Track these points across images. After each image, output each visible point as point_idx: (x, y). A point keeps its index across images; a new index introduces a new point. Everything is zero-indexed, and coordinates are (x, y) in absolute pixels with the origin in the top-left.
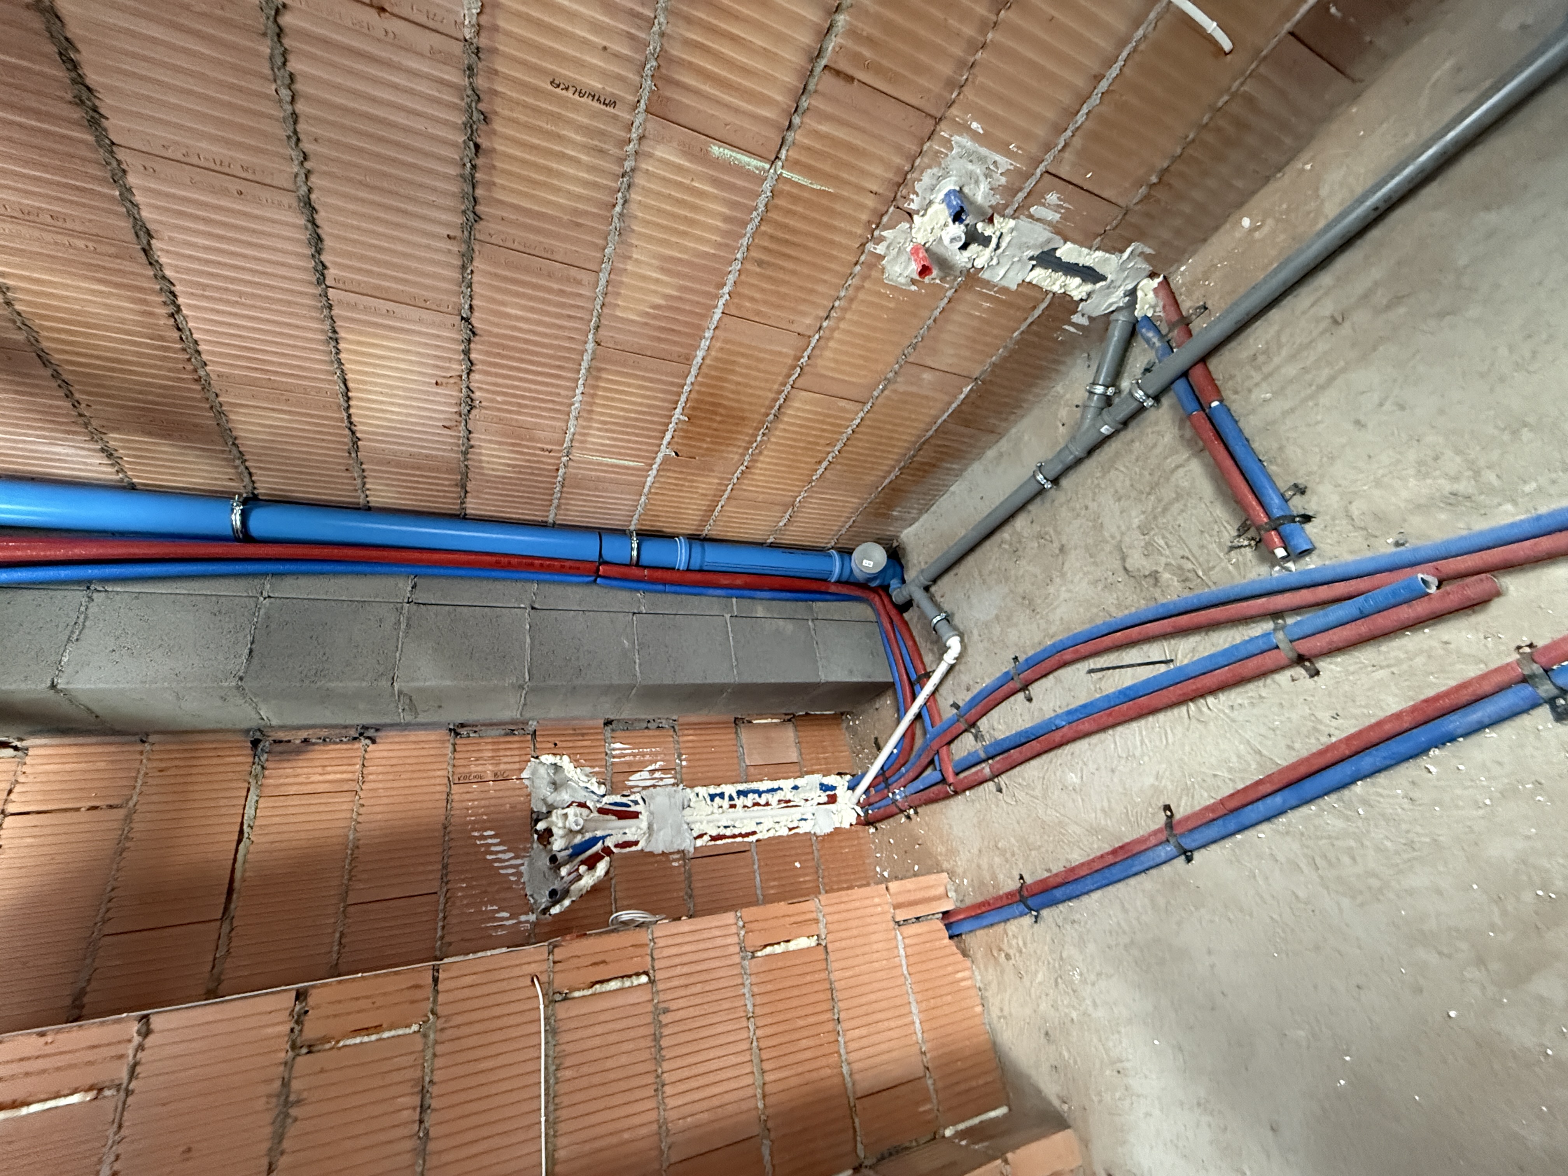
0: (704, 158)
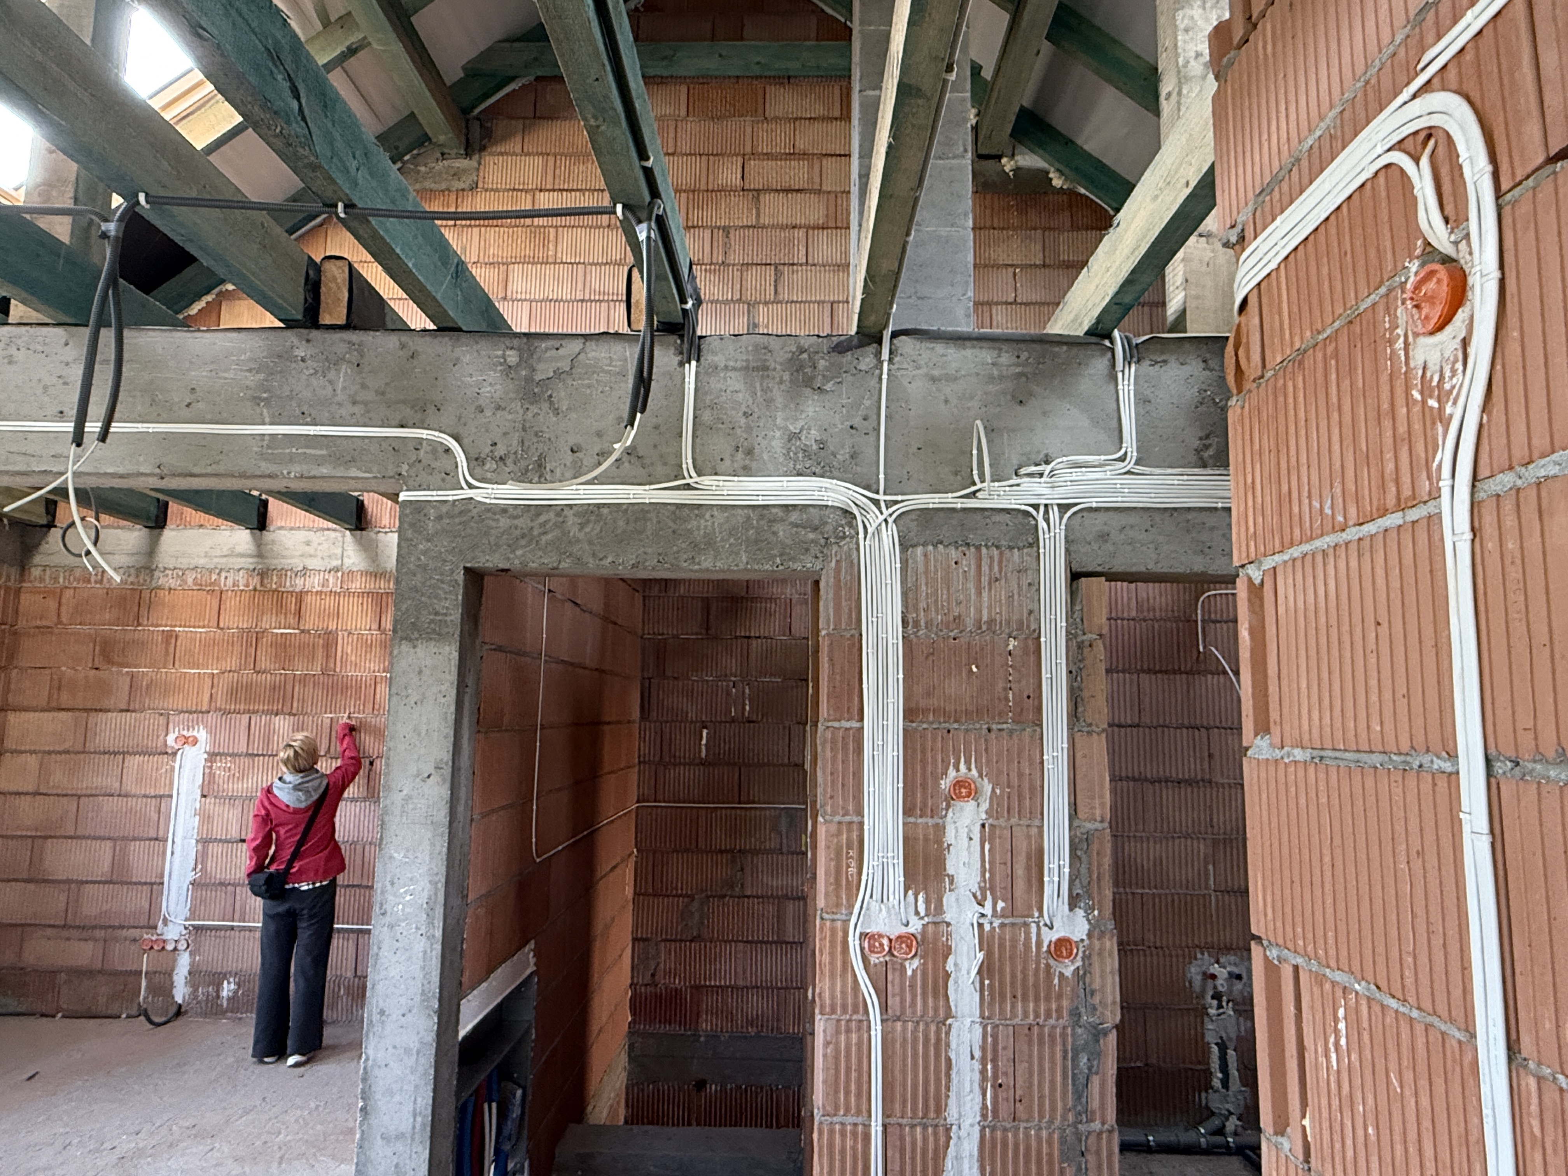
0: (1206, 864)
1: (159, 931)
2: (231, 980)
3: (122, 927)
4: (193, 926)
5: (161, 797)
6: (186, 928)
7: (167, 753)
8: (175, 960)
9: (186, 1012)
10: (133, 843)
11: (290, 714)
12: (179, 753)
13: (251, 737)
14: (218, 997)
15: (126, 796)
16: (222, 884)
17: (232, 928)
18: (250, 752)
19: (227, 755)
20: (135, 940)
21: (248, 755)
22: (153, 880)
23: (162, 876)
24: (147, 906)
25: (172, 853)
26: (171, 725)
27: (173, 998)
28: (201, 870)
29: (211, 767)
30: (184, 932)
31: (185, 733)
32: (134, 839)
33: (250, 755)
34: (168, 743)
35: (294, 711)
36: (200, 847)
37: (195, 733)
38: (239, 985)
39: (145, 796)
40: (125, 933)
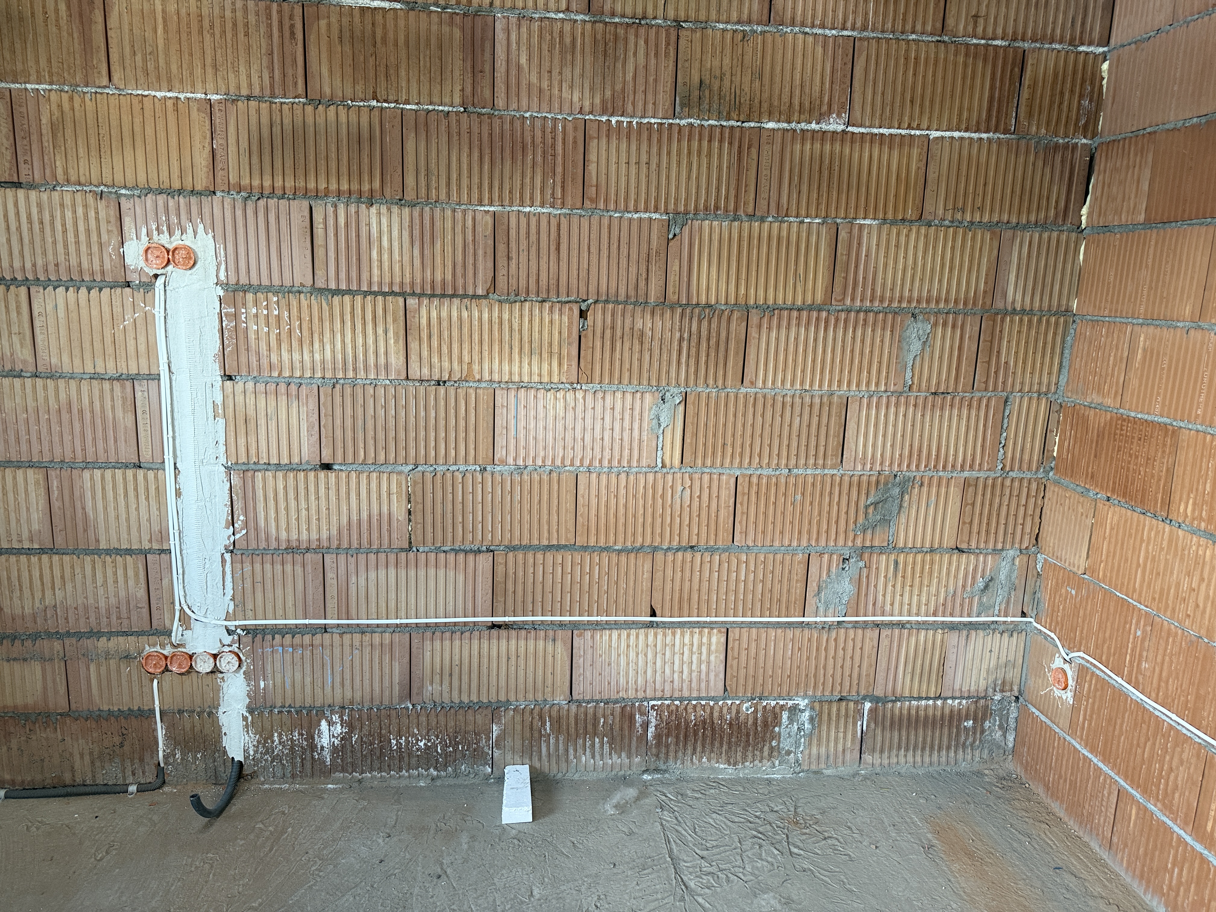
1: (175, 638)
2: (335, 718)
3: (99, 634)
4: (245, 628)
5: (132, 379)
6: (230, 632)
7: (128, 285)
8: (217, 690)
9: (254, 775)
10: (87, 474)
11: (401, 202)
12: (160, 281)
13: (320, 253)
14: (313, 747)
15: (51, 376)
16: (291, 549)
17: (325, 629)
18: (320, 284)
19: (270, 289)
20: (127, 657)
21: (316, 290)
22: (146, 545)
23: (163, 535)
24: (141, 593)
25: (178, 493)
26: (128, 222)
27: (225, 752)
28: (246, 524)
29: (235, 316)
30: (228, 639)
31: (164, 239)
32: (87, 465)
33: (321, 291)
34: (129, 261)
35: (410, 195)
36: (236, 480)
37: (188, 240)
38: (351, 726)
39: (95, 377)
40: (103, 642)
